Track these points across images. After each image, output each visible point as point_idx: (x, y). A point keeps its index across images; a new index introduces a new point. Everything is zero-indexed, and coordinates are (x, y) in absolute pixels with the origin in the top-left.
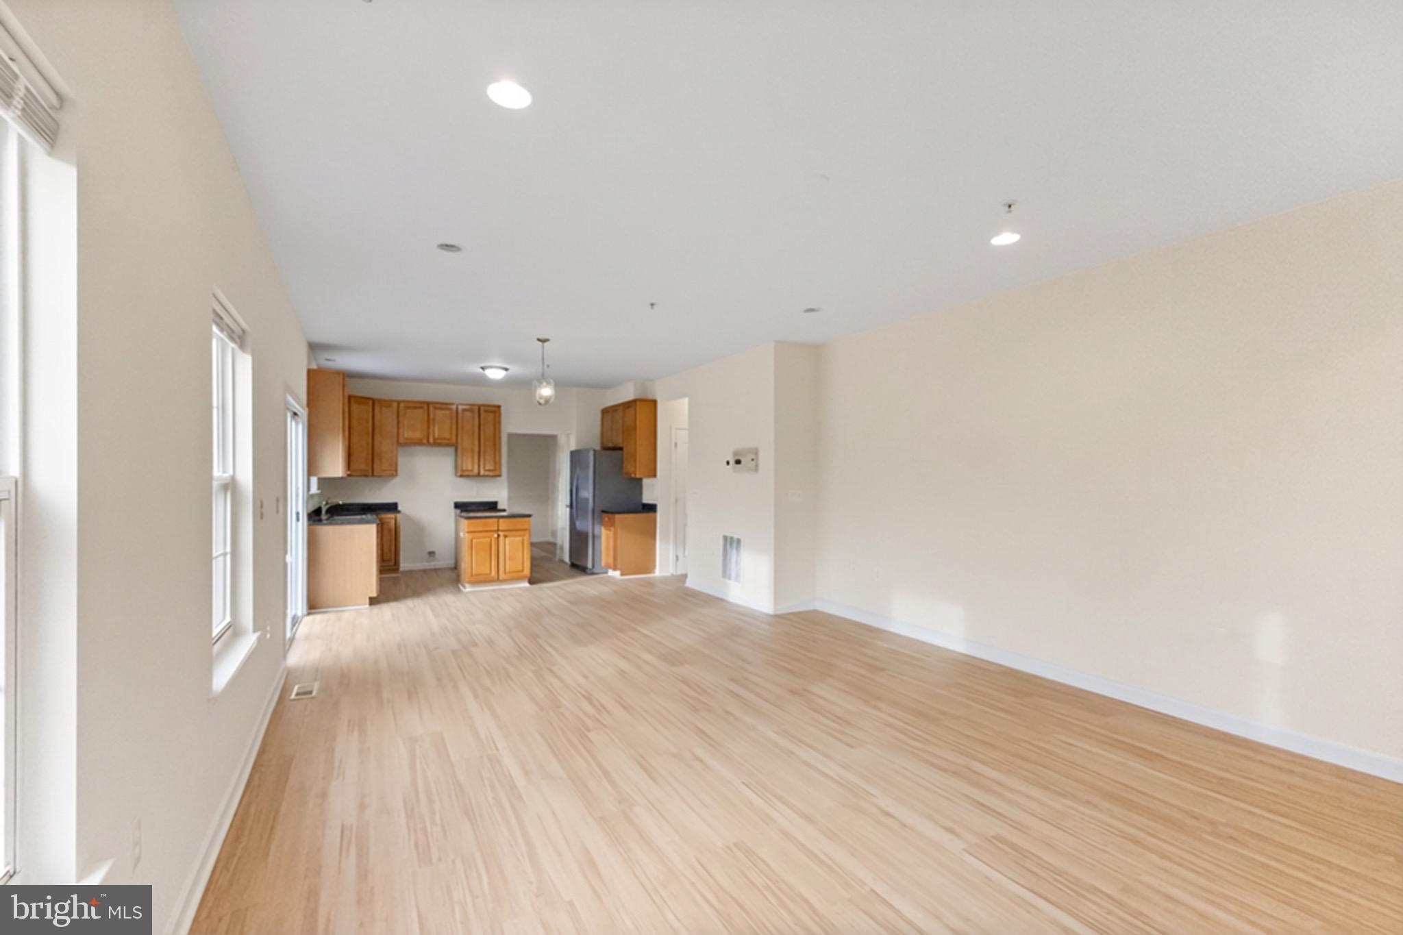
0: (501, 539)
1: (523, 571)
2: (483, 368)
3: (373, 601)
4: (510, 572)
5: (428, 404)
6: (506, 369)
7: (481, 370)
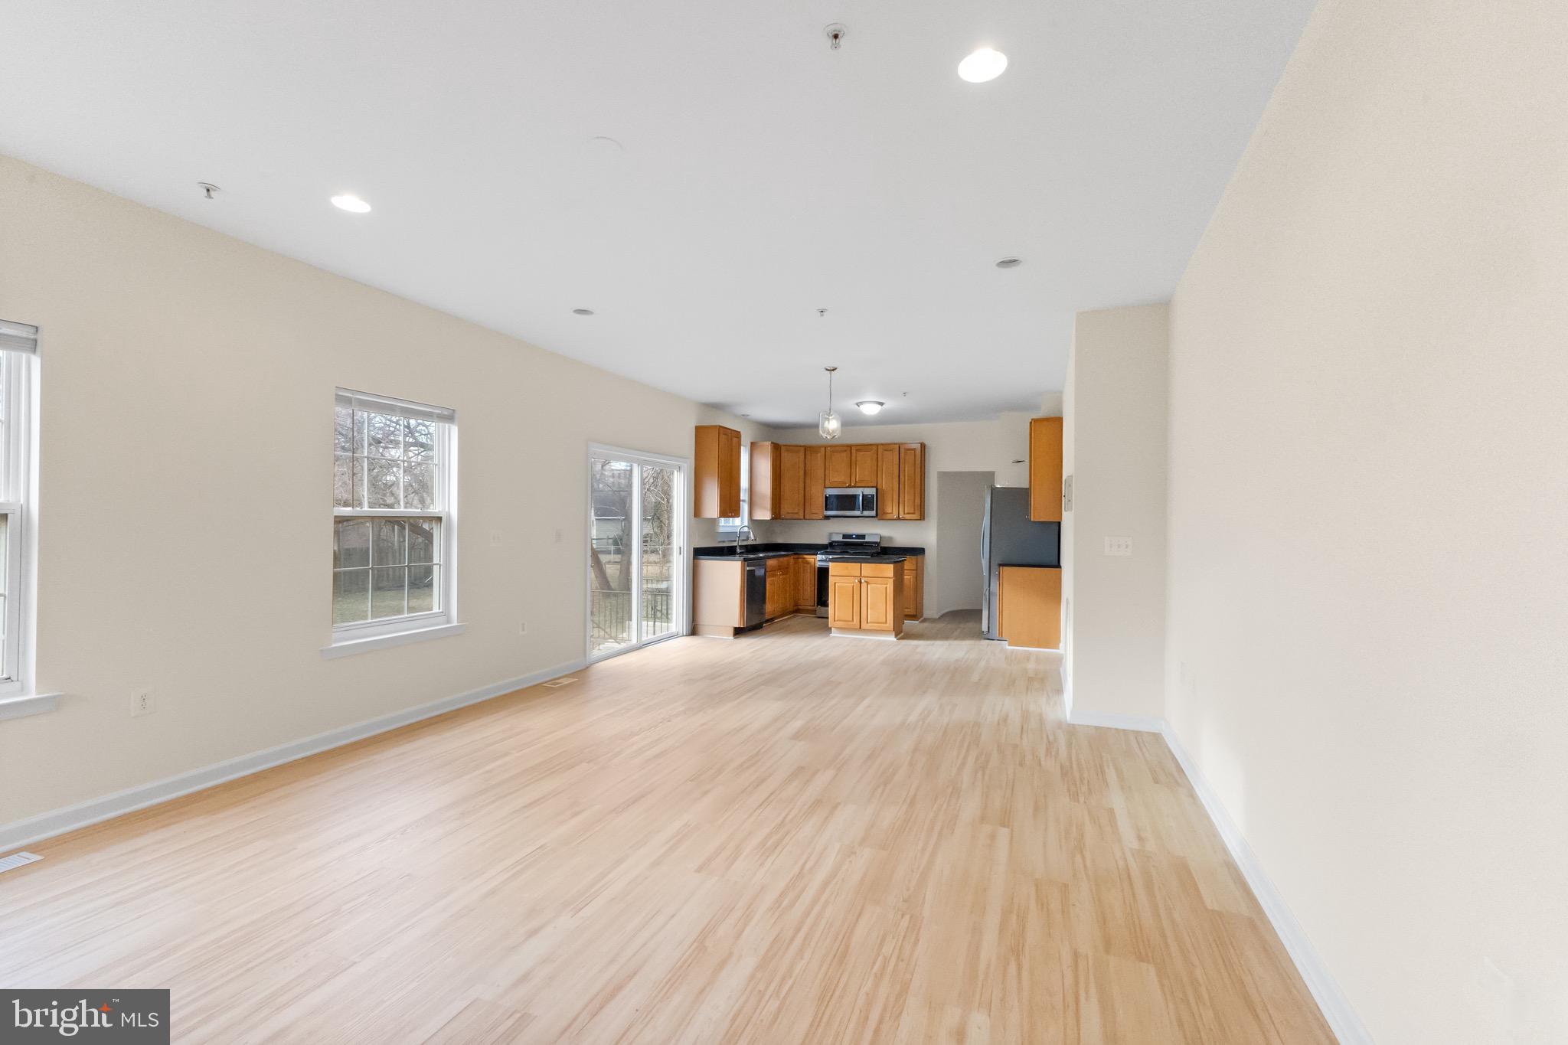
0: (864, 585)
1: (886, 623)
2: (858, 404)
3: (738, 632)
4: (871, 622)
5: (850, 447)
6: (881, 404)
7: (856, 406)
